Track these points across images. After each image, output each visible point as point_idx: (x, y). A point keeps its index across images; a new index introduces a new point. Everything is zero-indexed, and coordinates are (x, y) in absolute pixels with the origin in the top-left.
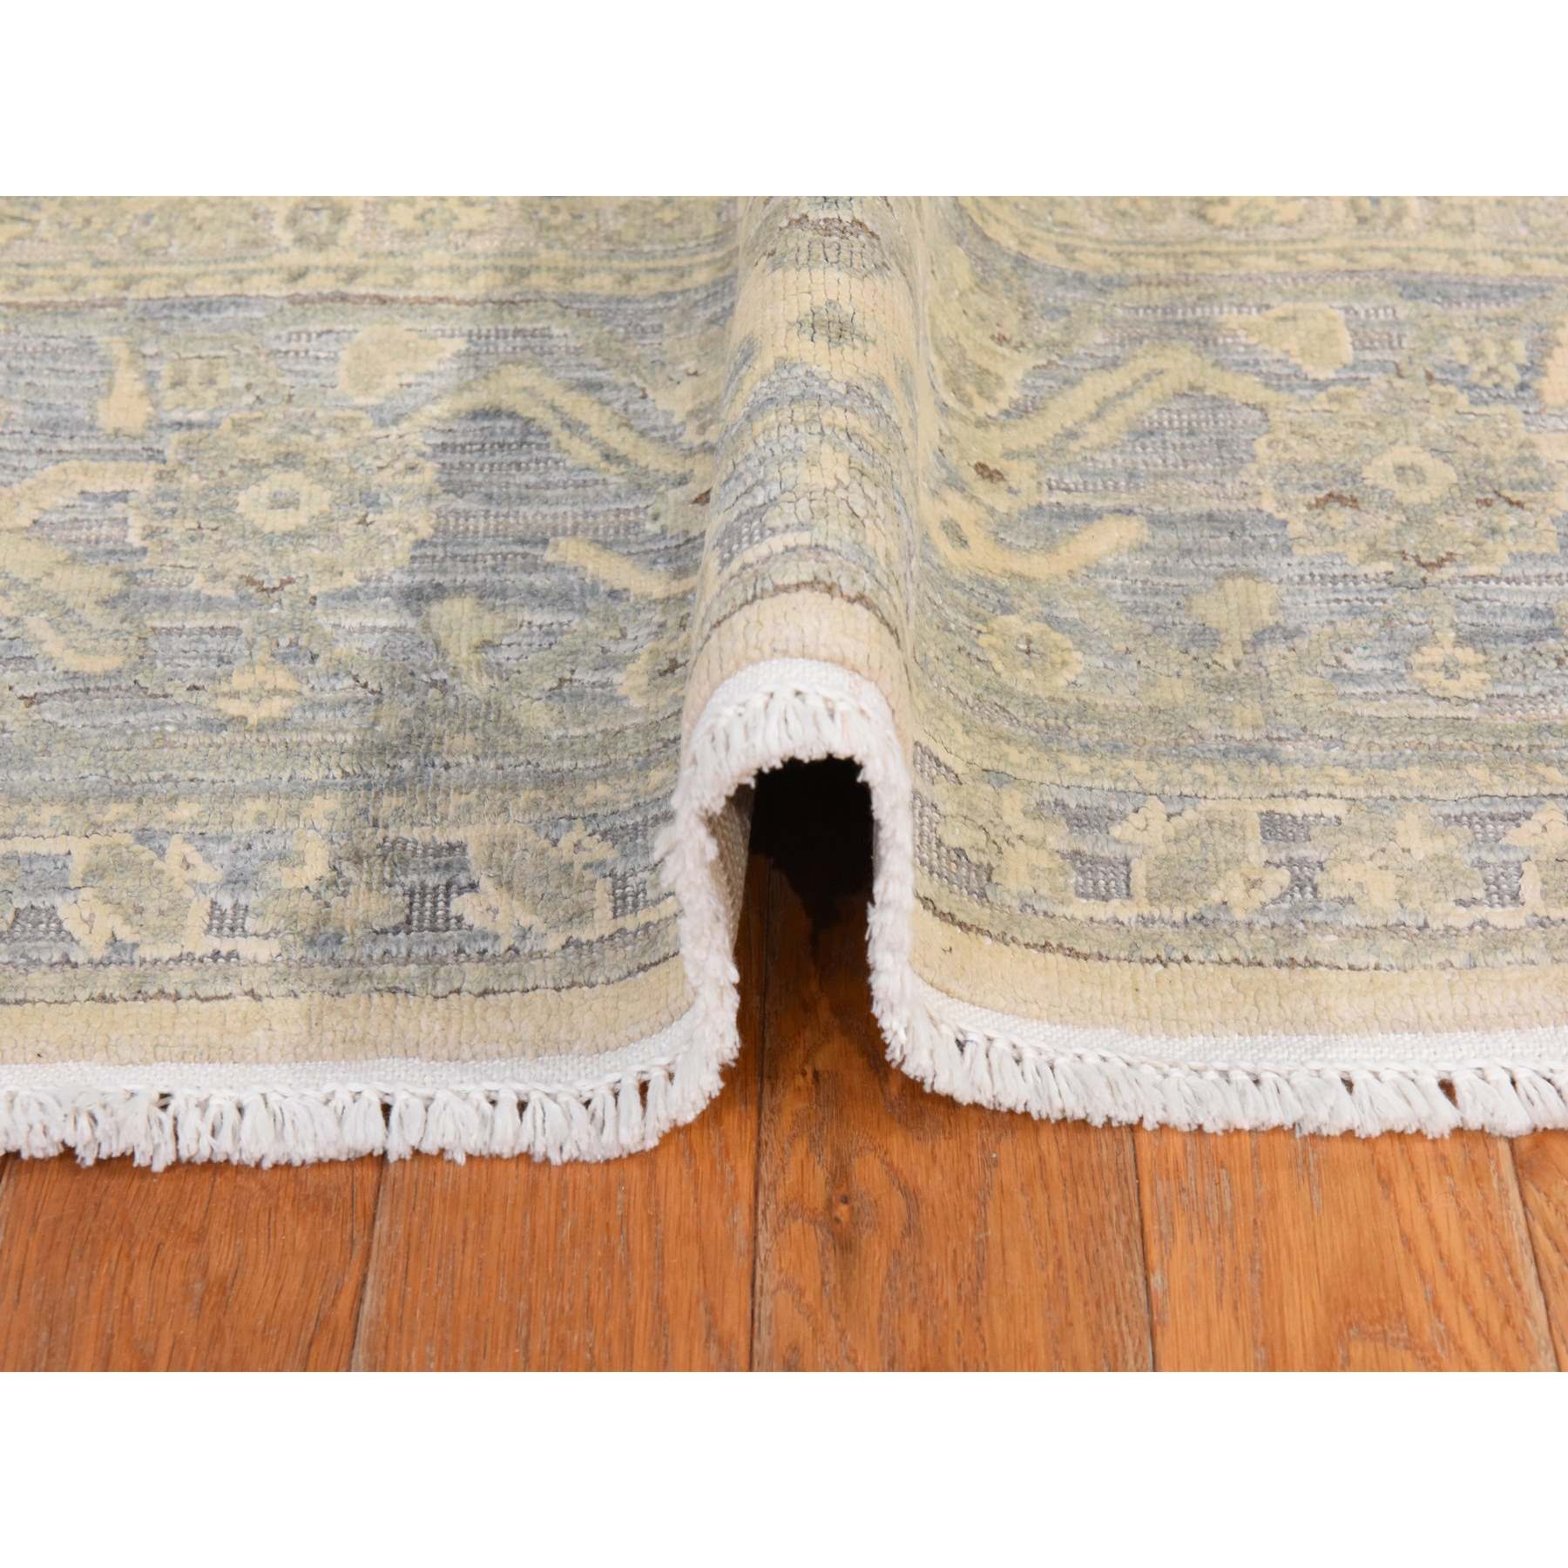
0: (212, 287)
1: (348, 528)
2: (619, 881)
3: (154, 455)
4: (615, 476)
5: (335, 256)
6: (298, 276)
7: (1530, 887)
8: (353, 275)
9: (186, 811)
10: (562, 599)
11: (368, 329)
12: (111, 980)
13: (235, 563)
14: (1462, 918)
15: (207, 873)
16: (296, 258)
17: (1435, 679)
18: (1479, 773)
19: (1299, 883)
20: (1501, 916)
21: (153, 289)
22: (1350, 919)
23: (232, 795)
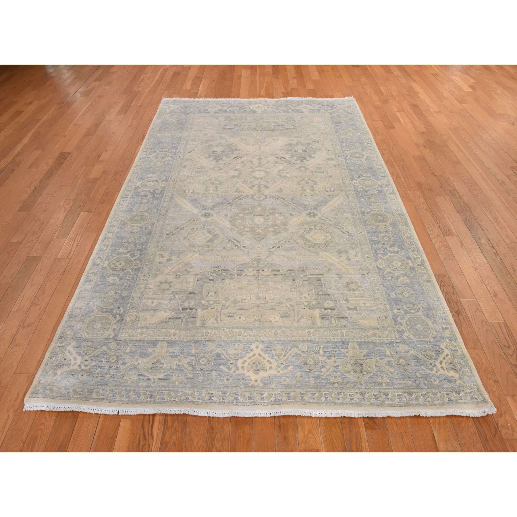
0: (199, 339)
1: (207, 364)
2: (223, 397)
3: (195, 356)
4: (225, 359)
5: (208, 337)
6: (205, 339)
7: (316, 399)
8: (209, 339)
9: (196, 389)
10: (221, 371)
11: (210, 343)
12: (192, 403)
13: (200, 367)
14: (311, 401)
15: (197, 395)
16: (205, 337)
17: (311, 381)
18: (313, 389)
19: (302, 398)
20: (314, 401)
21: (195, 339)
22: (305, 401)
23: (199, 388)
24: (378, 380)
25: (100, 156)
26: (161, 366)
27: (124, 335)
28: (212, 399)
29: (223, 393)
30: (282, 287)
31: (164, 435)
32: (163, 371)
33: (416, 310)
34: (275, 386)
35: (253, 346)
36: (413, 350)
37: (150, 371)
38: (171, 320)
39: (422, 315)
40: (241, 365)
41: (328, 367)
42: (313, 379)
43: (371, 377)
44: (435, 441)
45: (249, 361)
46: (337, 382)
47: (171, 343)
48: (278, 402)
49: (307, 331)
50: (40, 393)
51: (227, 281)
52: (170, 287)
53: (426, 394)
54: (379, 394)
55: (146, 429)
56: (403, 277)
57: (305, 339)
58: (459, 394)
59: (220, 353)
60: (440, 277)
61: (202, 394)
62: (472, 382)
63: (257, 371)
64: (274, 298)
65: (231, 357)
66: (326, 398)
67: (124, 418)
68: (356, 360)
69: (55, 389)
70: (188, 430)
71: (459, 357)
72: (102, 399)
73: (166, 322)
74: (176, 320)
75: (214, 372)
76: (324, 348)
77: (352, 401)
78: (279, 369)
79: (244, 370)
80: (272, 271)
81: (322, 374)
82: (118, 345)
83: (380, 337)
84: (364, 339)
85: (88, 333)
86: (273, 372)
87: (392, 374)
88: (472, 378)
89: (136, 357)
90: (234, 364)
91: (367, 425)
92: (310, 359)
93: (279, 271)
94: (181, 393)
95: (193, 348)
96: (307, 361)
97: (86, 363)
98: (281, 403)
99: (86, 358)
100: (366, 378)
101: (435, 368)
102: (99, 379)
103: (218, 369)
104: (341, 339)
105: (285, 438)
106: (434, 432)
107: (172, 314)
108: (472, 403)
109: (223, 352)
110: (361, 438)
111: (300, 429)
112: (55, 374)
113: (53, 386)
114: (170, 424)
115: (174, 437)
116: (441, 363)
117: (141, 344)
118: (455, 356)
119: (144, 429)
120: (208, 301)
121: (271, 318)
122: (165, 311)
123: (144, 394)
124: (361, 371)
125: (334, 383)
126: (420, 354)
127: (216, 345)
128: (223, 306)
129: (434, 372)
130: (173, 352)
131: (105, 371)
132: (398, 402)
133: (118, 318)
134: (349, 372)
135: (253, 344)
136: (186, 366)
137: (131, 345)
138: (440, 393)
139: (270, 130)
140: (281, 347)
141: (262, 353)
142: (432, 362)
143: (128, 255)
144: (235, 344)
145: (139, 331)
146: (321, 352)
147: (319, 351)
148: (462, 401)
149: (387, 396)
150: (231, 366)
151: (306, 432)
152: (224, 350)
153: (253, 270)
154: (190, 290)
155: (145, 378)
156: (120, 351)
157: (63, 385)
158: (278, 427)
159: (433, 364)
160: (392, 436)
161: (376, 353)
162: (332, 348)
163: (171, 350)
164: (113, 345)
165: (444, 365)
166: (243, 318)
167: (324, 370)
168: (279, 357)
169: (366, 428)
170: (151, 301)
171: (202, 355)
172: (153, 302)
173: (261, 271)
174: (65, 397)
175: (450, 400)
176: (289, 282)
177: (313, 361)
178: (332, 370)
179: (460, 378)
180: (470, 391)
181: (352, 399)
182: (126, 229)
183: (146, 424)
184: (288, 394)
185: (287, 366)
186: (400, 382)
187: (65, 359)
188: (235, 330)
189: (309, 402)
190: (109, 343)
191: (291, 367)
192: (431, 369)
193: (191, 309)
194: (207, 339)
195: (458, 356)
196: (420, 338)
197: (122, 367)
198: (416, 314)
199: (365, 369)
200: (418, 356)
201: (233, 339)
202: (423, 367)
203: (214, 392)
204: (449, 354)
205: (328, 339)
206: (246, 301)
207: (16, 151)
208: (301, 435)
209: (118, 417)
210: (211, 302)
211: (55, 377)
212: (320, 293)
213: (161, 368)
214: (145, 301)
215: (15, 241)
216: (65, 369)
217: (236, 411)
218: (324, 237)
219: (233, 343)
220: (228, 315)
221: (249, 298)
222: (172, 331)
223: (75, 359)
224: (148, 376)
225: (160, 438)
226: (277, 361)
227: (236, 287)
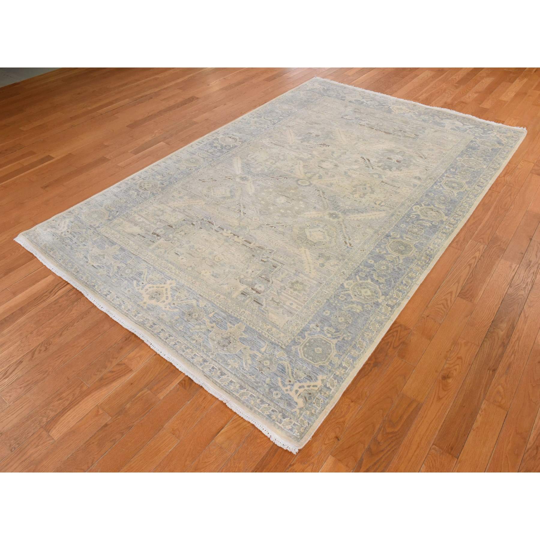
1: (128, 274)
7: (168, 340)
10: (131, 284)
13: (122, 273)
14: (163, 339)
15: (102, 288)
17: (180, 327)
18: (174, 333)
19: (159, 332)
20: (165, 340)
21: (139, 255)
22: (159, 335)
23: (107, 285)
24: (229, 361)
25: (216, 107)
26: (102, 259)
27: (102, 230)
28: (106, 296)
29: (117, 297)
30: (239, 255)
31: (61, 297)
32: (99, 262)
33: (334, 337)
34: (152, 314)
35: (168, 282)
36: (288, 362)
37: (93, 258)
38: (139, 236)
39: (335, 343)
40: (148, 288)
41: (202, 327)
42: (183, 327)
43: (226, 355)
44: (219, 432)
45: (155, 288)
46: (197, 341)
47: (122, 249)
48: (142, 324)
49: (218, 295)
50: (29, 236)
51: (203, 231)
52: (161, 215)
53: (255, 397)
54: (218, 370)
55: (56, 288)
56: (357, 305)
57: (210, 299)
58: (284, 418)
59: (144, 272)
60: (400, 327)
61: (106, 289)
62: (309, 420)
63: (152, 298)
64: (223, 259)
65: (147, 279)
66: (175, 344)
67: (53, 275)
68: (230, 336)
69: (38, 238)
70: (76, 303)
71: (325, 395)
72: (53, 257)
73: (134, 235)
74: (141, 238)
75: (126, 281)
76: (216, 313)
77: (191, 359)
78: (168, 306)
79: (145, 292)
80: (245, 241)
81: (193, 328)
82: (93, 233)
83: (272, 335)
84: (256, 328)
85: (86, 217)
86: (161, 305)
87: (246, 364)
88: (314, 417)
89: (95, 245)
90: (144, 284)
91: (183, 382)
92: (197, 314)
93: (250, 243)
94: (94, 281)
95: (132, 260)
96: (192, 313)
97: (67, 233)
98: (142, 326)
99: (69, 230)
100: (222, 353)
101: (289, 387)
102: (63, 245)
103: (131, 281)
104: (237, 316)
105: (121, 348)
106: (226, 426)
107: (142, 232)
108: (286, 432)
109: (146, 274)
110: (169, 385)
111: (137, 350)
112: (46, 230)
113: (39, 236)
114: (71, 294)
115: (65, 302)
116: (300, 387)
117: (106, 239)
118: (322, 392)
119: (55, 287)
120: (174, 237)
121: (203, 272)
122: (141, 228)
123: (76, 269)
124: (224, 346)
125: (194, 340)
126: (290, 369)
127: (147, 266)
128: (181, 245)
129: (284, 389)
130: (117, 255)
131: (71, 243)
132: (224, 385)
133: (111, 218)
134: (214, 340)
135: (171, 280)
136: (116, 268)
137: (99, 237)
138: (269, 405)
139: (385, 132)
140: (186, 294)
141: (169, 289)
142: (292, 380)
143: (159, 182)
144: (159, 273)
145: (113, 231)
146: (211, 315)
147: (211, 313)
148: (279, 424)
149: (222, 375)
150: (141, 284)
151: (138, 355)
152: (148, 272)
153: (231, 233)
154: (171, 223)
155: (86, 260)
156: (90, 237)
157: (44, 238)
158: (125, 339)
159: (292, 383)
160: (191, 402)
161: (252, 343)
162: (223, 317)
163: (118, 253)
164: (90, 232)
165: (301, 391)
166: (184, 260)
167: (198, 327)
168: (177, 299)
169: (180, 383)
170: (140, 217)
171: (131, 267)
172: (140, 219)
173: (236, 237)
174: (37, 245)
175: (269, 416)
176: (248, 255)
177: (197, 316)
178: (203, 331)
179: (301, 409)
180: (296, 423)
181: (192, 358)
182: (176, 165)
183: (60, 285)
184: (154, 324)
185: (176, 308)
186: (245, 374)
187: (59, 225)
188: (170, 265)
189: (160, 338)
190: (90, 229)
191: (177, 310)
192: (284, 385)
193: (158, 236)
194: (145, 260)
195: (325, 393)
196: (307, 358)
197: (82, 247)
198: (329, 339)
199: (229, 347)
200: (286, 368)
201: (162, 270)
202: (279, 379)
203: (112, 293)
204: (319, 386)
205: (227, 310)
206: (200, 251)
207: (166, 86)
208: (132, 354)
209: (49, 272)
210: (175, 239)
211: (44, 232)
212: (263, 276)
213: (101, 260)
214: (136, 215)
215: (106, 144)
216: (53, 230)
217: (111, 312)
218: (321, 237)
219: (159, 272)
220: (176, 252)
221: (204, 250)
222: (131, 242)
223: (64, 227)
224: (88, 260)
225: (57, 297)
226: (173, 300)
227: (205, 238)
